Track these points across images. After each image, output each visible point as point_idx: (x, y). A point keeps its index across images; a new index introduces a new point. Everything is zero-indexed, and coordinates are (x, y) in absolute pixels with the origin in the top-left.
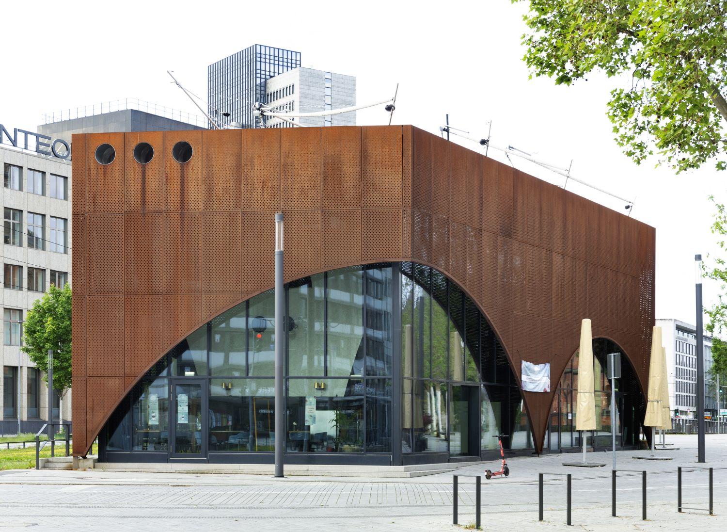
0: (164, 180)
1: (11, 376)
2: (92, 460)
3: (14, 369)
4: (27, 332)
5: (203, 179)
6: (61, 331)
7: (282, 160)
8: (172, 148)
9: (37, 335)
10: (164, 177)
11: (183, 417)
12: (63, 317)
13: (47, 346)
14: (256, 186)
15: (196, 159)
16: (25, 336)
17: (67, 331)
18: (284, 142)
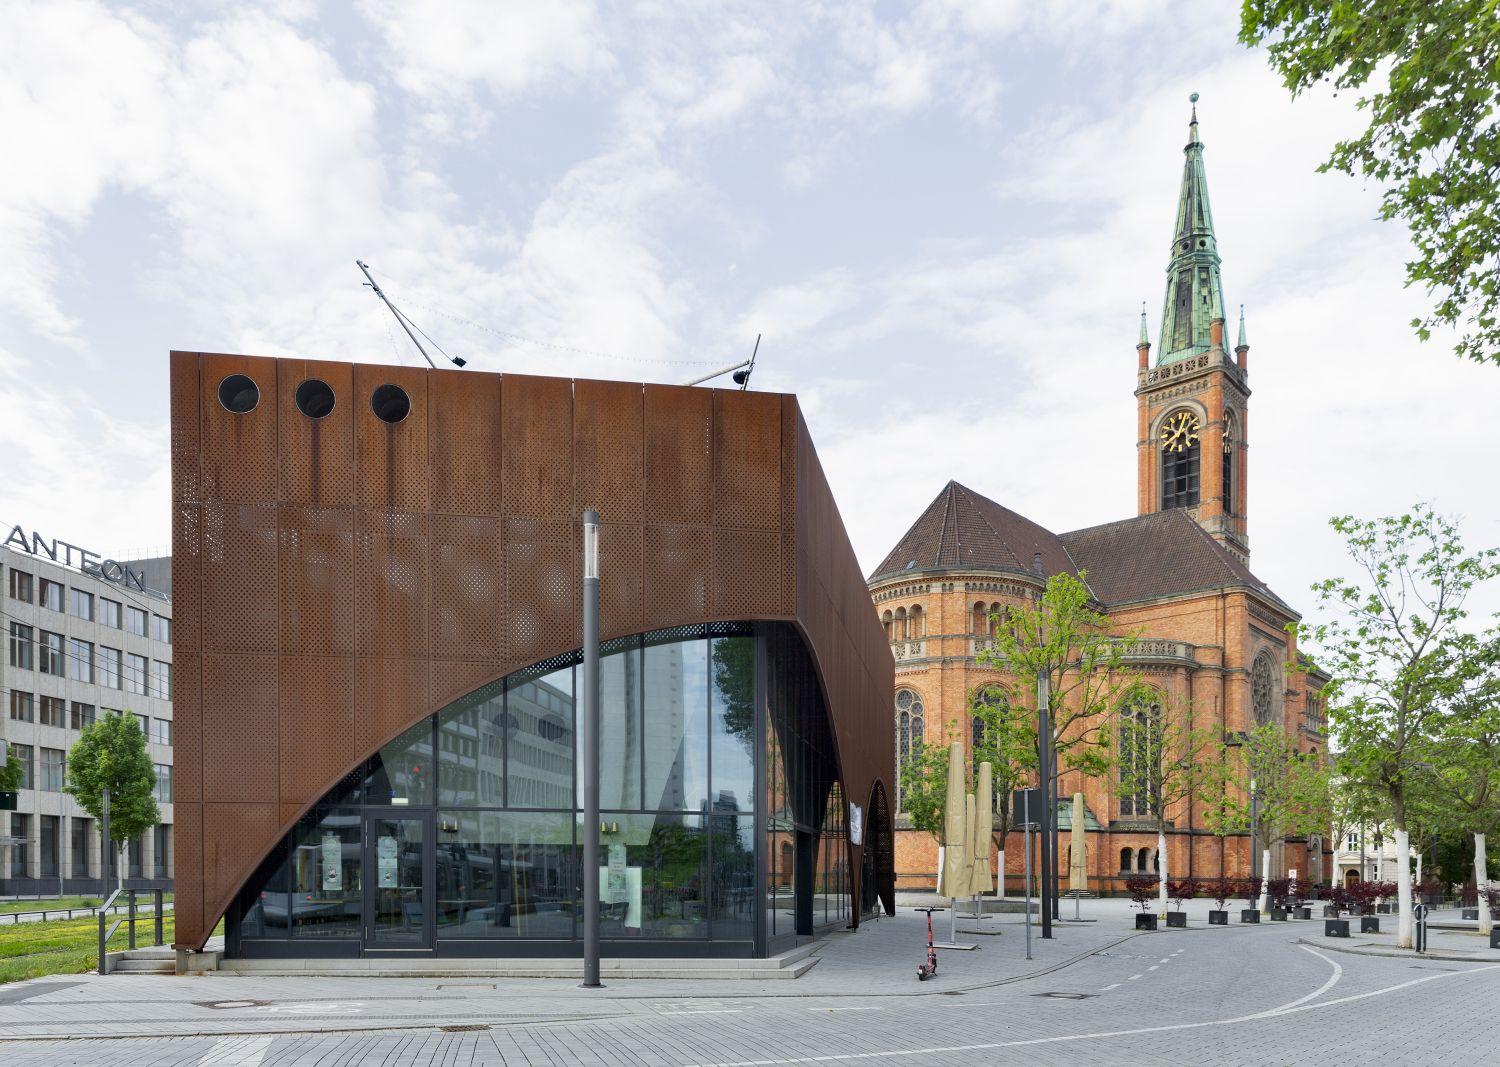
0: (356, 451)
1: (51, 827)
2: (214, 955)
3: (55, 819)
4: (72, 768)
5: (431, 455)
6: (119, 767)
7: (575, 435)
8: (371, 394)
9: (86, 771)
10: (356, 445)
11: (388, 878)
12: (123, 751)
13: (101, 785)
14: (528, 475)
15: (416, 419)
16: (68, 772)
17: (128, 767)
18: (579, 404)
